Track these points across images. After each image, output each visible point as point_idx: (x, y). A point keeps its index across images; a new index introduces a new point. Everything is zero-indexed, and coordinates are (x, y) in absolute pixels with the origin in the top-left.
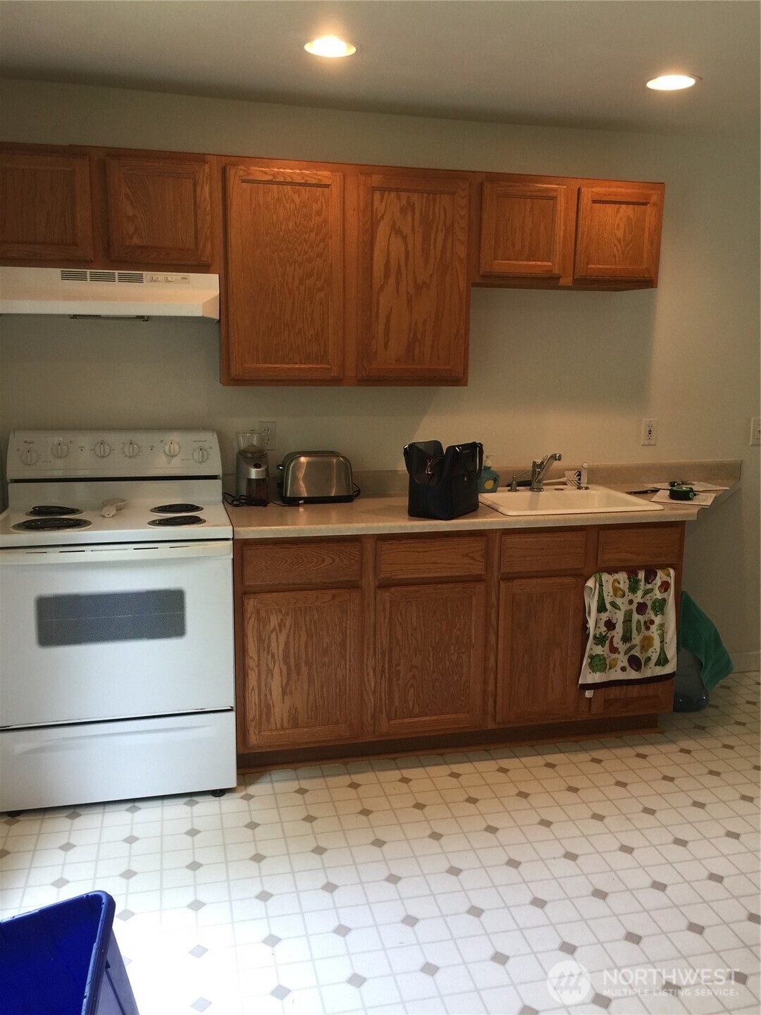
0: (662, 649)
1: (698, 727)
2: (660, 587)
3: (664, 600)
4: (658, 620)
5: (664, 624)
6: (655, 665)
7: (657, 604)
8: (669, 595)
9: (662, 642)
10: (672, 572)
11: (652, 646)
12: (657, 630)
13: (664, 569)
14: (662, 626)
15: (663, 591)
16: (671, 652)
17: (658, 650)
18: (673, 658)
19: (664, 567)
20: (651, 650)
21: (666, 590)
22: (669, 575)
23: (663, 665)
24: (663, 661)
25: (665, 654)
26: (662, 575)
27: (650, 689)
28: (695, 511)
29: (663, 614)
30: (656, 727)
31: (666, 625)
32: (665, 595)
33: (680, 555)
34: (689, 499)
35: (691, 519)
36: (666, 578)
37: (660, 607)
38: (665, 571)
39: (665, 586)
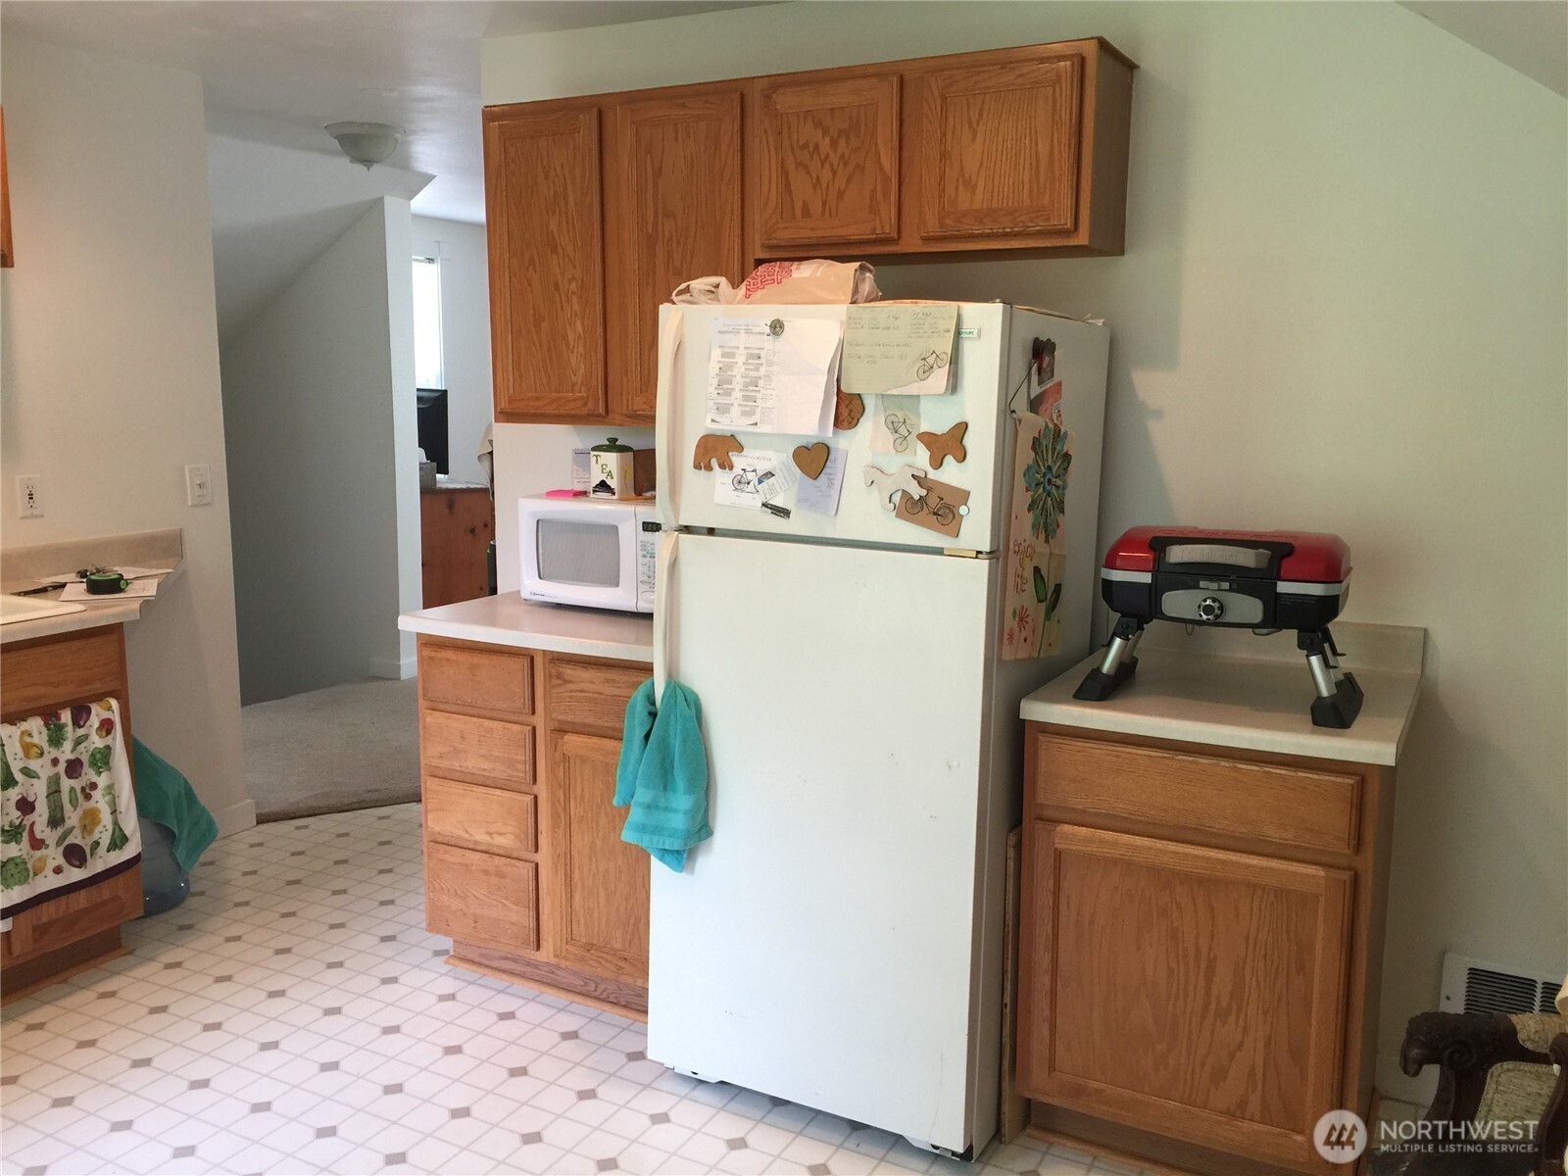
0: (116, 823)
1: (181, 928)
2: (99, 729)
3: (108, 748)
4: (102, 781)
5: (113, 785)
6: (108, 851)
7: (98, 756)
8: (114, 739)
9: (114, 812)
10: (114, 703)
11: (99, 823)
12: (104, 796)
13: (101, 700)
14: (110, 789)
15: (104, 734)
16: (131, 824)
17: (110, 828)
18: (134, 831)
19: (99, 698)
20: (99, 828)
21: (108, 732)
22: (110, 709)
23: (121, 848)
24: (119, 840)
25: (121, 829)
26: (99, 709)
27: (105, 891)
28: (136, 605)
29: (109, 769)
30: (120, 947)
31: (116, 786)
32: (108, 740)
33: (122, 674)
34: (121, 590)
35: (131, 618)
36: (106, 715)
37: (102, 760)
38: (102, 703)
39: (106, 726)
